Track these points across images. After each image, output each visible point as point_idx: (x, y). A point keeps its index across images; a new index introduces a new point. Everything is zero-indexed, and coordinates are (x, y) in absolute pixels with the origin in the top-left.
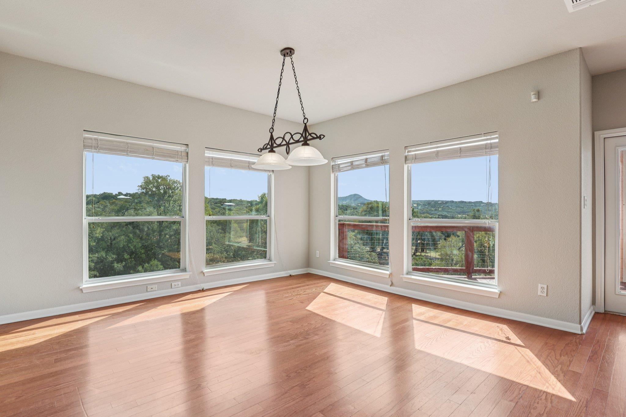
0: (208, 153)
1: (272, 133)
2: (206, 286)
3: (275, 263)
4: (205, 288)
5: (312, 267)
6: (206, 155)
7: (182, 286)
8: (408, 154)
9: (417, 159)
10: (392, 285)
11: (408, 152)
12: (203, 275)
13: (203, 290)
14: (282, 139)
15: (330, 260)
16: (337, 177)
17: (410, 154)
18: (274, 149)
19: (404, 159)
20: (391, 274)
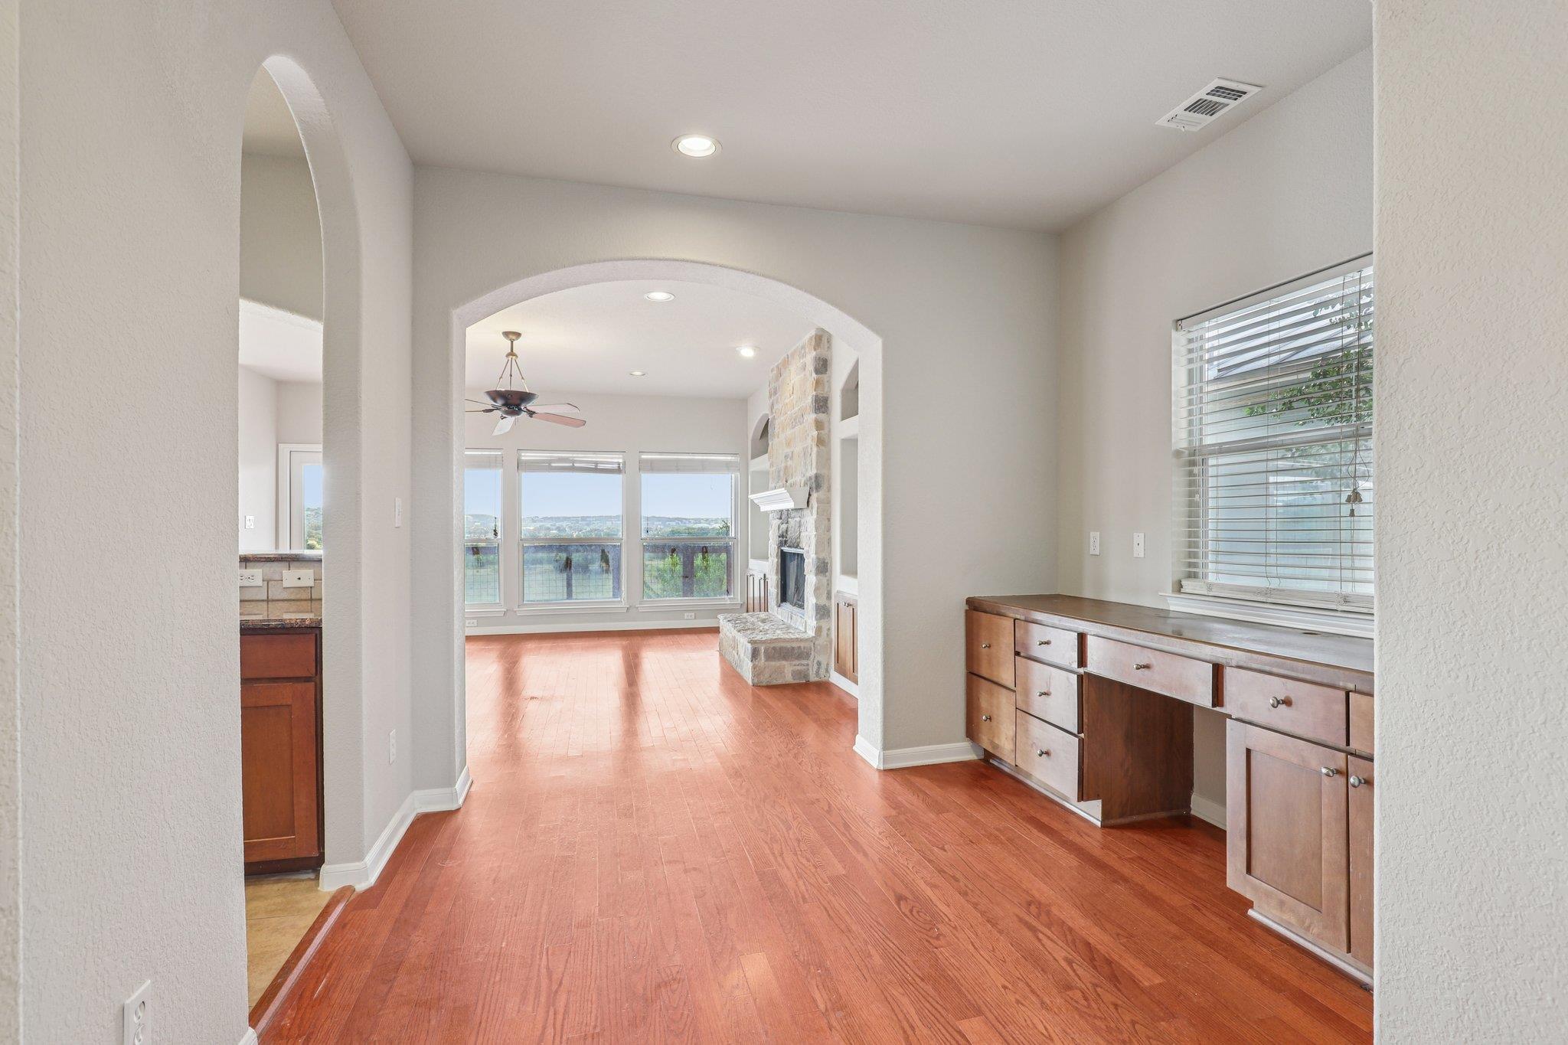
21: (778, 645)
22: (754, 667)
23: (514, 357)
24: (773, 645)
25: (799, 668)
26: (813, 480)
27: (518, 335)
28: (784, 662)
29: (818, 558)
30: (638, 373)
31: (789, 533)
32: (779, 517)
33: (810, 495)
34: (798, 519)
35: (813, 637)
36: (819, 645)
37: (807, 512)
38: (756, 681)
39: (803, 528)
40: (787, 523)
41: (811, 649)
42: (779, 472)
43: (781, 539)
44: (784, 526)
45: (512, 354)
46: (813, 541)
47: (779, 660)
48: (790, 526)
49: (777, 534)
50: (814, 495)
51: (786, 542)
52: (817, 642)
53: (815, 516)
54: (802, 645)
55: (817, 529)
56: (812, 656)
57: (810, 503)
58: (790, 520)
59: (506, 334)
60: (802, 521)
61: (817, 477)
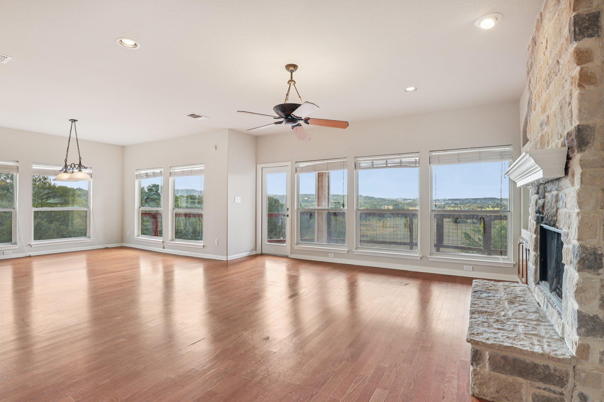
0: (34, 166)
1: (66, 162)
2: (32, 254)
3: (93, 239)
4: (32, 255)
5: (125, 243)
6: (33, 168)
7: (12, 254)
8: (172, 171)
9: (176, 174)
10: (164, 248)
11: (172, 170)
12: (30, 247)
13: (30, 256)
14: (70, 167)
15: (134, 237)
16: (140, 182)
17: (173, 171)
18: (67, 171)
19: (169, 174)
20: (163, 242)
21: (511, 355)
22: (475, 373)
23: (293, 83)
24: (504, 353)
25: (546, 393)
26: (573, 136)
27: (295, 66)
28: (520, 380)
29: (582, 246)
30: (411, 89)
31: (546, 209)
32: (535, 192)
33: (569, 158)
34: (555, 193)
35: (573, 357)
36: (584, 371)
37: (566, 182)
38: (477, 391)
39: (560, 203)
40: (544, 197)
41: (567, 375)
42: (536, 145)
43: (538, 215)
44: (541, 202)
45: (291, 80)
46: (575, 222)
47: (512, 374)
48: (547, 201)
49: (534, 210)
50: (577, 157)
51: (542, 218)
52: (578, 367)
53: (577, 186)
54: (552, 365)
55: (580, 204)
56: (570, 385)
57: (570, 170)
58: (547, 194)
59: (288, 66)
60: (560, 195)
61: (579, 130)
